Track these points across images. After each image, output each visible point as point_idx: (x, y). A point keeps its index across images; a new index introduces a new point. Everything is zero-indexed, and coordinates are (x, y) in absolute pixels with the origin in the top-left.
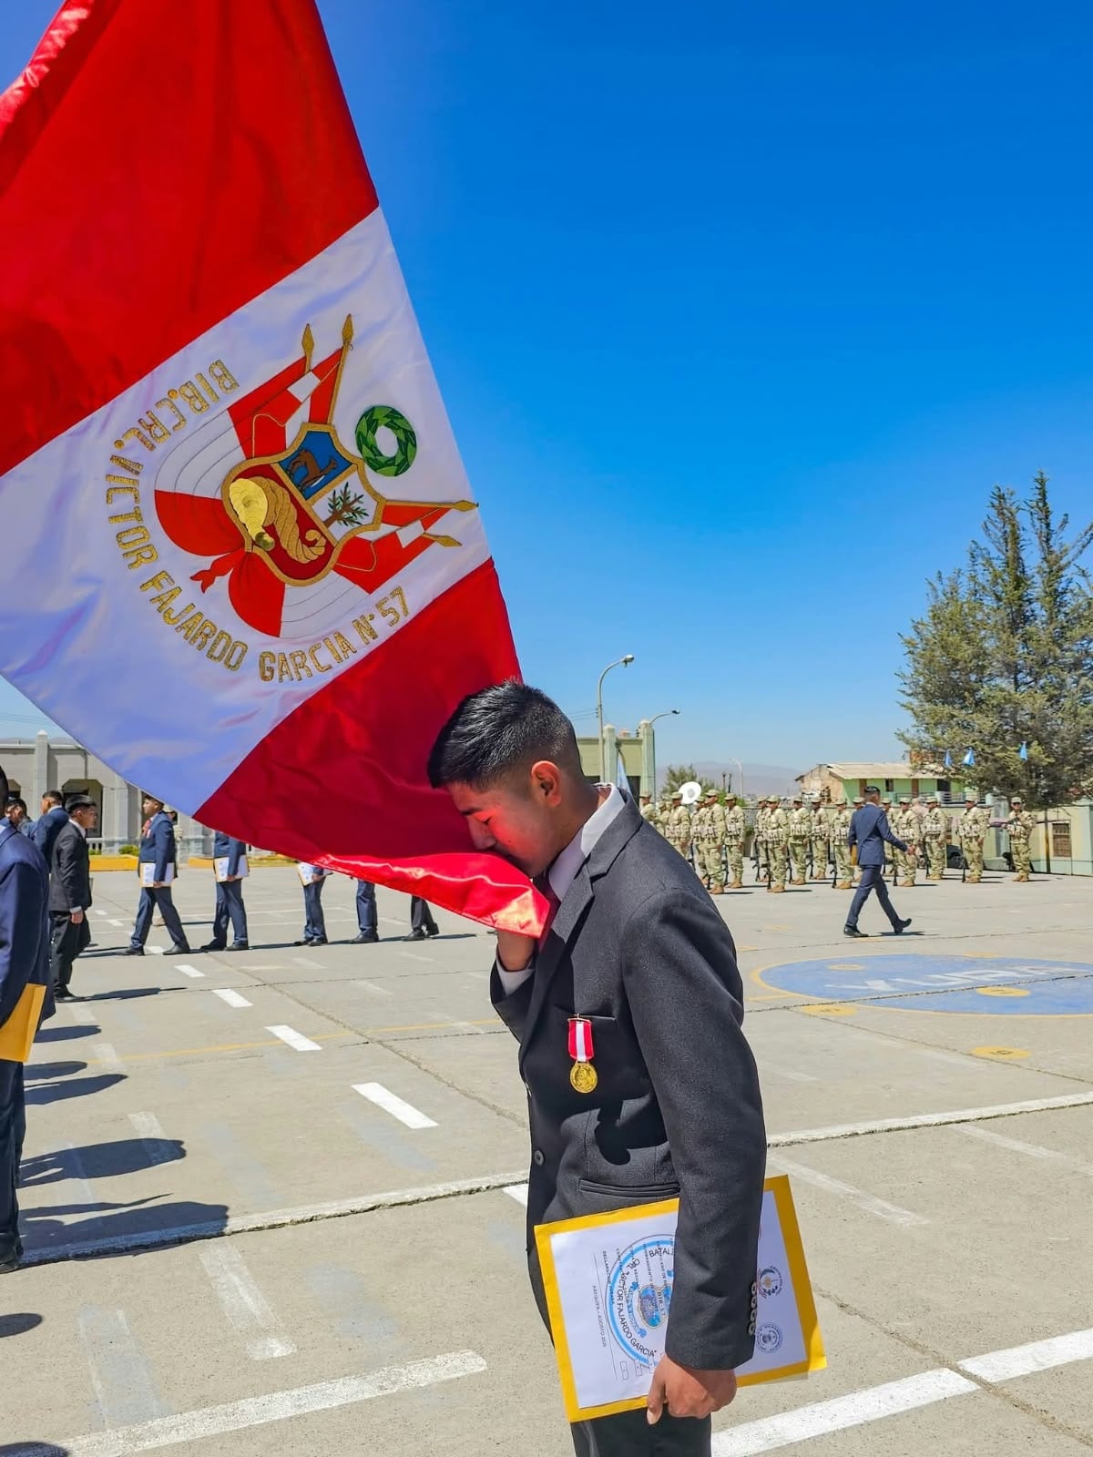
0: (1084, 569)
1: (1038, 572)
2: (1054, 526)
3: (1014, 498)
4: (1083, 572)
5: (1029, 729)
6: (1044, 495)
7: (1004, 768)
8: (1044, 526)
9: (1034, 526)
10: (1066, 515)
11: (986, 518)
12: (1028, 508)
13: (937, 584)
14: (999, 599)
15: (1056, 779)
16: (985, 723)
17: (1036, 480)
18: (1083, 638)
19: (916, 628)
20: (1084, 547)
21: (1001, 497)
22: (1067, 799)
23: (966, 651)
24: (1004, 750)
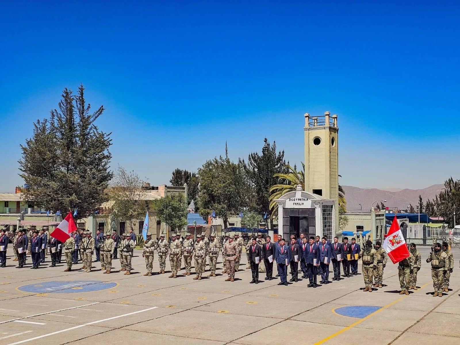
0: (96, 126)
1: (79, 126)
2: (85, 108)
3: (72, 95)
4: (95, 127)
5: (72, 188)
6: (82, 94)
7: (62, 203)
8: (81, 107)
9: (78, 107)
10: (89, 104)
11: (60, 101)
12: (76, 99)
13: (37, 125)
14: (63, 134)
15: (81, 207)
16: (54, 185)
17: (80, 89)
18: (94, 153)
19: (28, 143)
20: (96, 118)
21: (67, 93)
22: (85, 216)
23: (49, 155)
24: (62, 196)
